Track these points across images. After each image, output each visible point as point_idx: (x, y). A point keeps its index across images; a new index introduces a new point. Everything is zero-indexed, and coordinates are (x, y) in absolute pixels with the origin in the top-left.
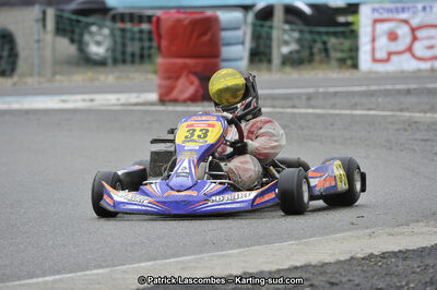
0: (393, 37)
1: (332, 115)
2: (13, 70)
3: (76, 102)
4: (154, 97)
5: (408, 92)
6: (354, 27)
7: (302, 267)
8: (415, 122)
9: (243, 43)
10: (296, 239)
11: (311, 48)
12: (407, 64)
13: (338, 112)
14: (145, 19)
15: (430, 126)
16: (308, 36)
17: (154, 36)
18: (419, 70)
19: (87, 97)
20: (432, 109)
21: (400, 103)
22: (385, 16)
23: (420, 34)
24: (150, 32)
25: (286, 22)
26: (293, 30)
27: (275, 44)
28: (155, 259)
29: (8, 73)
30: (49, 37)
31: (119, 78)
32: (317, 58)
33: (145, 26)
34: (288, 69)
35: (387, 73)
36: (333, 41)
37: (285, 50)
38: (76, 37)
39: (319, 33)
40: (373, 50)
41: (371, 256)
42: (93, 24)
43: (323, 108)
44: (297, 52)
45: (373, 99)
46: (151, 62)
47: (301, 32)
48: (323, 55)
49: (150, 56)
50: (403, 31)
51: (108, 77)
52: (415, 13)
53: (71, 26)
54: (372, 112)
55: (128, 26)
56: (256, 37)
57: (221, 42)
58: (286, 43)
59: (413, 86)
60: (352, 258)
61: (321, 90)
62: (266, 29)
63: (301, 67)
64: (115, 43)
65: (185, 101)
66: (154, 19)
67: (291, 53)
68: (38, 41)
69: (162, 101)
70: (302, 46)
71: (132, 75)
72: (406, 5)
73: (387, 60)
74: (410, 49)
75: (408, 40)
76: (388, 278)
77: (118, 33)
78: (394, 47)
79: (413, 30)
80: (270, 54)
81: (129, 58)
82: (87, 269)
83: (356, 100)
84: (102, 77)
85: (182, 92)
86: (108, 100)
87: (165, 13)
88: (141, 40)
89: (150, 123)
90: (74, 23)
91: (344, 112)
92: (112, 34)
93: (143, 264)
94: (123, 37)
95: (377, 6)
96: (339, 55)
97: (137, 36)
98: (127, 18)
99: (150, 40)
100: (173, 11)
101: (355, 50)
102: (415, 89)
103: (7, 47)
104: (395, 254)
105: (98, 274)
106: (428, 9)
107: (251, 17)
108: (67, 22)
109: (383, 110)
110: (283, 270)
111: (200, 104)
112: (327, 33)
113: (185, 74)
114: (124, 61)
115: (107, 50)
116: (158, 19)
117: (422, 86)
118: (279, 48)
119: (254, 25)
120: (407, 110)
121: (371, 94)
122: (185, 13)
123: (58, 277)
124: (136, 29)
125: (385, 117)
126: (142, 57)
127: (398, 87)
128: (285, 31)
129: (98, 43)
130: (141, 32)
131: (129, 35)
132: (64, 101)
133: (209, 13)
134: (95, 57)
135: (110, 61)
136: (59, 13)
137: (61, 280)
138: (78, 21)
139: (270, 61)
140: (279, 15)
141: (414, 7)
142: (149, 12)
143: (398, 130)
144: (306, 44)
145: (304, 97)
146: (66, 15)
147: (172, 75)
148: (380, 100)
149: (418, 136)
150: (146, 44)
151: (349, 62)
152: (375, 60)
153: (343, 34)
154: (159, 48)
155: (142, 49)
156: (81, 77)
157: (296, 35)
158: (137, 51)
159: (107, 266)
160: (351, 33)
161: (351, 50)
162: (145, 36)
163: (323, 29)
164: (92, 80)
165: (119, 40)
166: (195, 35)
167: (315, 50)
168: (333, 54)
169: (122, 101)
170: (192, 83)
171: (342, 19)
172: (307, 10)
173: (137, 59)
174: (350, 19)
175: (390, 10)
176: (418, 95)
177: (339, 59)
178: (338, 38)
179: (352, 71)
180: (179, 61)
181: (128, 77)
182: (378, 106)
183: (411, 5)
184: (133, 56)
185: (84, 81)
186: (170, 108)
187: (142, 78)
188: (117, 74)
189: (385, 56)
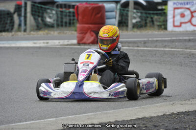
0: (183, 15)
1: (155, 50)
2: (12, 29)
3: (40, 43)
4: (75, 42)
5: (189, 40)
6: (165, 11)
7: (141, 118)
8: (193, 54)
9: (115, 18)
10: (139, 106)
11: (146, 20)
12: (189, 28)
13: (158, 49)
14: (71, 7)
16: (144, 15)
17: (76, 15)
18: (194, 31)
19: (45, 41)
21: (186, 45)
22: (179, 6)
23: (195, 14)
24: (73, 13)
25: (135, 9)
26: (138, 12)
27: (129, 18)
28: (76, 115)
29: (10, 30)
31: (60, 33)
32: (148, 25)
33: (71, 10)
34: (135, 30)
35: (180, 32)
36: (156, 17)
37: (134, 21)
39: (149, 14)
40: (174, 22)
41: (173, 113)
42: (48, 9)
43: (151, 47)
44: (140, 22)
45: (174, 43)
46: (74, 26)
47: (141, 13)
48: (151, 23)
49: (73, 23)
50: (187, 13)
51: (55, 33)
52: (192, 5)
54: (173, 49)
55: (64, 10)
56: (121, 15)
57: (105, 18)
58: (135, 18)
59: (192, 38)
60: (164, 115)
61: (150, 39)
62: (125, 12)
63: (142, 29)
64: (58, 17)
65: (89, 44)
66: (76, 7)
67: (137, 22)
69: (79, 44)
70: (142, 19)
71: (65, 32)
72: (188, 1)
73: (180, 26)
74: (190, 21)
76: (180, 124)
77: (59, 13)
78: (183, 20)
79: (192, 13)
80: (128, 23)
81: (64, 24)
82: (45, 118)
83: (166, 44)
84: (52, 33)
85: (88, 40)
86: (55, 43)
87: (80, 4)
88: (69, 16)
89: (73, 53)
91: (160, 49)
92: (57, 13)
93: (70, 117)
94: (62, 15)
95: (176, 2)
96: (158, 24)
97: (68, 14)
98: (63, 6)
99: (74, 16)
100: (85, 3)
101: (165, 21)
102: (192, 39)
103: (9, 19)
104: (183, 113)
105: (51, 121)
107: (119, 6)
109: (178, 48)
110: (133, 120)
111: (96, 45)
112: (153, 14)
113: (89, 31)
114: (62, 26)
115: (54, 20)
116: (77, 7)
118: (131, 20)
119: (120, 10)
120: (189, 48)
121: (173, 41)
122: (90, 4)
123: (32, 122)
124: (67, 11)
125: (179, 51)
126: (70, 24)
127: (185, 38)
128: (134, 13)
129: (50, 17)
130: (70, 12)
131: (64, 14)
132: (35, 43)
133: (100, 4)
134: (49, 23)
135: (55, 25)
136: (33, 4)
137: (34, 123)
138: (41, 7)
139: (127, 26)
140: (131, 5)
141: (193, 2)
142: (73, 4)
143: (185, 57)
144: (143, 18)
145: (142, 43)
147: (83, 32)
148: (177, 44)
149: (194, 60)
150: (72, 18)
151: (163, 27)
152: (174, 26)
153: (160, 14)
154: (78, 20)
155: (70, 20)
156: (42, 32)
157: (139, 14)
158: (68, 21)
159: (54, 117)
160: (164, 13)
161: (164, 21)
162: (71, 14)
163: (151, 12)
164: (47, 34)
165: (59, 16)
166: (94, 14)
167: (148, 21)
168: (156, 23)
169: (61, 43)
170: (92, 36)
171: (160, 7)
172: (144, 3)
173: (68, 25)
174: (164, 7)
175: (181, 4)
176: (193, 42)
177: (158, 26)
178: (157, 16)
179: (164, 31)
180: (87, 26)
181: (63, 33)
182: (176, 47)
183: (191, 1)
184: (66, 23)
185: (44, 34)
186: (82, 47)
187: (70, 33)
188: (59, 31)
189: (179, 24)
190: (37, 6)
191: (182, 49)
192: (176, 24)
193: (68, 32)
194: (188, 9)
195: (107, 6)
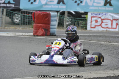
0: (96, 21)
3: (11, 34)
4: (32, 34)
5: (100, 36)
6: (86, 18)
8: (102, 44)
9: (56, 21)
12: (100, 29)
14: (30, 13)
15: (106, 46)
16: (73, 20)
17: (33, 18)
18: (103, 31)
19: (14, 33)
20: (106, 41)
21: (98, 39)
22: (95, 16)
23: (104, 21)
24: (31, 17)
25: (68, 16)
26: (70, 18)
27: (65, 22)
30: (4, 16)
31: (23, 28)
33: (30, 15)
35: (95, 31)
36: (80, 22)
37: (67, 23)
38: (11, 17)
39: (77, 19)
42: (16, 14)
44: (71, 24)
45: (91, 38)
46: (32, 25)
47: (72, 19)
48: (78, 25)
49: (31, 23)
50: (99, 20)
51: (20, 28)
52: (103, 15)
53: (10, 14)
54: (90, 41)
55: (26, 15)
56: (60, 19)
57: (51, 20)
58: (68, 22)
62: (62, 17)
64: (21, 19)
65: (40, 36)
66: (33, 13)
67: (69, 24)
68: (1, 18)
69: (34, 35)
71: (26, 28)
72: (100, 13)
73: (95, 28)
74: (101, 25)
75: (100, 22)
77: (23, 16)
79: (102, 20)
80: (64, 24)
81: (25, 23)
83: (86, 38)
84: (18, 28)
85: (39, 33)
87: (36, 12)
88: (29, 18)
89: (31, 41)
90: (11, 13)
91: (83, 41)
92: (21, 17)
94: (24, 18)
95: (93, 13)
96: (82, 26)
97: (28, 17)
98: (25, 13)
99: (31, 19)
100: (39, 11)
101: (86, 24)
102: (102, 36)
106: (106, 14)
107: (59, 14)
108: (9, 13)
109: (93, 41)
111: (44, 36)
112: (79, 20)
113: (41, 28)
114: (24, 24)
115: (19, 21)
117: (104, 35)
118: (66, 23)
119: (59, 16)
120: (100, 41)
121: (90, 36)
122: (41, 12)
124: (28, 16)
126: (29, 23)
127: (97, 35)
128: (67, 18)
129: (17, 19)
130: (29, 16)
132: (8, 34)
133: (48, 12)
134: (16, 22)
135: (20, 24)
136: (7, 10)
138: (12, 13)
139: (63, 26)
140: (66, 14)
141: (103, 14)
142: (31, 11)
143: (97, 46)
144: (73, 22)
146: (9, 11)
147: (37, 29)
148: (92, 38)
149: (102, 48)
151: (84, 28)
152: (91, 27)
154: (34, 21)
155: (29, 21)
156: (12, 28)
157: (70, 19)
158: (28, 22)
160: (85, 20)
161: (85, 24)
162: (30, 18)
163: (78, 18)
164: (15, 29)
165: (23, 18)
166: (44, 18)
167: (75, 24)
168: (80, 25)
169: (23, 35)
170: (42, 31)
171: (83, 16)
172: (74, 13)
173: (28, 24)
174: (85, 16)
175: (96, 14)
176: (102, 37)
177: (82, 27)
178: (82, 21)
179: (85, 30)
180: (39, 25)
181: (25, 28)
182: (92, 40)
183: (102, 13)
184: (26, 22)
185: (13, 29)
186: (36, 37)
187: (29, 29)
188: (22, 28)
189: (94, 26)
190: (10, 12)
191: (96, 41)
192: (92, 26)
193: (28, 28)
194: (100, 17)
195: (52, 14)
